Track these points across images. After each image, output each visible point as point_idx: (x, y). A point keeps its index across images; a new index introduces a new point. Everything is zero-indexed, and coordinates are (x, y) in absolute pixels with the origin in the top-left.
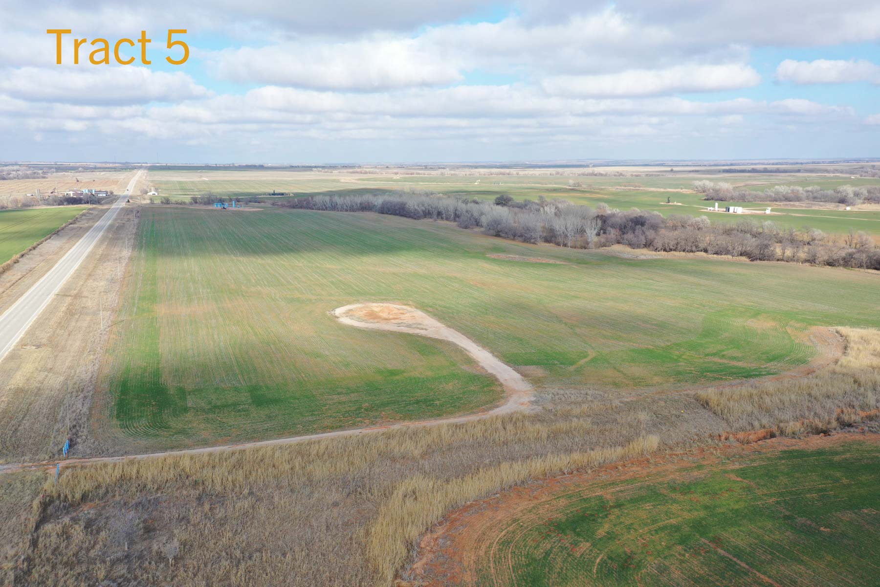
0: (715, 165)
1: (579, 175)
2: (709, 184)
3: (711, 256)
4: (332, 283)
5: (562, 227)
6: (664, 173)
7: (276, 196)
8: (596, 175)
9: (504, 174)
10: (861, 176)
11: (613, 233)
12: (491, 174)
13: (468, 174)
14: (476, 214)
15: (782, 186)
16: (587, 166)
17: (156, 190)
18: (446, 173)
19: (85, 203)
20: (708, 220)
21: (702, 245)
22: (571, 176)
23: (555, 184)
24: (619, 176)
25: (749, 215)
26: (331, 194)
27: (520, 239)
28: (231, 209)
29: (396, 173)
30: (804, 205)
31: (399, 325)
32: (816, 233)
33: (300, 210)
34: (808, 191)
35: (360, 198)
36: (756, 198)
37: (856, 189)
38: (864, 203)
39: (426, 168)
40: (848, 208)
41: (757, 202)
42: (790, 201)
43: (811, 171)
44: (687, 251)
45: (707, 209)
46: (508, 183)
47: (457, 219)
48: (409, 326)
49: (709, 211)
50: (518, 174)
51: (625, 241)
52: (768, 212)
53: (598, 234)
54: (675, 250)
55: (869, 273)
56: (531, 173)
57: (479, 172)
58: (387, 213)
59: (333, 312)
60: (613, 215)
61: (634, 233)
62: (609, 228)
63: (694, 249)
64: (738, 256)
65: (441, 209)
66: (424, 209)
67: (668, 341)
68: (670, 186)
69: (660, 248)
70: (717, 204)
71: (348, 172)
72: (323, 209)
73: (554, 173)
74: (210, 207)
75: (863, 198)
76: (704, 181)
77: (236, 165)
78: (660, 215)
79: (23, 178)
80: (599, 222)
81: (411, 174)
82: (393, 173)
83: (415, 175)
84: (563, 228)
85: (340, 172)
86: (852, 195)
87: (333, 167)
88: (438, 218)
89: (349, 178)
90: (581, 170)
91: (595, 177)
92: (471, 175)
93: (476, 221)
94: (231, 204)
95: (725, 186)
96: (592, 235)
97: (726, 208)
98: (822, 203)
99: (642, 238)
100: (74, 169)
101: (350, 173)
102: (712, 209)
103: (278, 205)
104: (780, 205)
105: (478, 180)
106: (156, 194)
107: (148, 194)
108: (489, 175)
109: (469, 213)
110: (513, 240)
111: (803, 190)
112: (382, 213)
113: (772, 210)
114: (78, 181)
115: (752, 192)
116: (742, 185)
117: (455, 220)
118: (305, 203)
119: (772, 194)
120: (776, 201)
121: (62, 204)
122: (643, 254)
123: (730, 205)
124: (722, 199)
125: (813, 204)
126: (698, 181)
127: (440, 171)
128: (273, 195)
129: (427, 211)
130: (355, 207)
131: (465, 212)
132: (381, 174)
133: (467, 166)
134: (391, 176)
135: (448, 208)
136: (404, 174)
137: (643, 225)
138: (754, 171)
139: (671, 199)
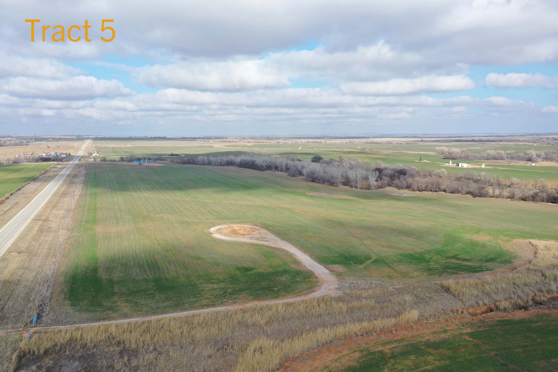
0: (449, 137)
1: (364, 143)
2: (445, 149)
3: (448, 194)
4: (208, 211)
5: (354, 176)
6: (418, 142)
7: (174, 156)
8: (374, 143)
9: (317, 142)
10: (540, 144)
11: (386, 180)
12: (309, 143)
13: (294, 142)
14: (299, 168)
15: (491, 151)
16: (369, 138)
17: (98, 152)
18: (281, 142)
19: (53, 161)
20: (445, 172)
21: (442, 187)
22: (359, 144)
23: (349, 149)
24: (389, 144)
25: (471, 168)
26: (208, 155)
27: (328, 183)
28: (144, 164)
29: (249, 142)
30: (506, 162)
32: (514, 180)
34: (507, 154)
35: (226, 157)
36: (475, 158)
37: (538, 152)
38: (543, 161)
39: (268, 138)
40: (533, 164)
41: (476, 160)
42: (497, 160)
43: (509, 141)
44: (433, 191)
45: (445, 164)
46: (319, 148)
47: (288, 171)
48: (257, 239)
49: (446, 166)
50: (325, 142)
51: (394, 185)
52: (483, 166)
53: (377, 181)
54: (425, 190)
55: (548, 205)
56: (334, 142)
57: (301, 141)
58: (244, 167)
60: (386, 168)
61: (399, 179)
62: (383, 177)
63: (437, 190)
64: (465, 194)
65: (278, 164)
66: (267, 165)
67: (422, 248)
68: (421, 150)
69: (416, 189)
70: (451, 162)
71: (218, 141)
72: (203, 165)
73: (348, 142)
74: (132, 163)
75: (542, 158)
76: (442, 147)
77: (149, 137)
78: (415, 169)
79: (14, 145)
80: (377, 173)
81: (259, 143)
82: (247, 142)
83: (261, 143)
84: (355, 177)
85: (213, 141)
86: (535, 156)
87: (210, 138)
88: (275, 170)
89: (220, 145)
90: (365, 140)
91: (373, 144)
92: (296, 143)
93: (300, 172)
94: (145, 162)
95: (455, 150)
96: (373, 181)
97: (457, 164)
98: (517, 161)
99: (405, 183)
100: (46, 140)
101: (220, 142)
102: (448, 164)
103: (174, 162)
104: (490, 162)
105: (300, 146)
106: (98, 155)
107: (93, 155)
108: (307, 143)
109: (295, 167)
110: (323, 183)
111: (504, 153)
112: (240, 167)
113: (485, 165)
114: (48, 147)
115: (472, 154)
116: (466, 149)
117: (286, 172)
118: (191, 161)
119: (486, 156)
120: (488, 160)
121: (38, 162)
122: (405, 193)
123: (459, 162)
124: (454, 158)
125: (511, 162)
126: (438, 147)
127: (277, 141)
128: (171, 155)
129: (269, 166)
130: (223, 163)
131: (292, 167)
132: (240, 142)
133: (294, 138)
134: (247, 144)
135: (281, 164)
136: (254, 142)
137: (404, 174)
138: (473, 141)
139: (422, 159)
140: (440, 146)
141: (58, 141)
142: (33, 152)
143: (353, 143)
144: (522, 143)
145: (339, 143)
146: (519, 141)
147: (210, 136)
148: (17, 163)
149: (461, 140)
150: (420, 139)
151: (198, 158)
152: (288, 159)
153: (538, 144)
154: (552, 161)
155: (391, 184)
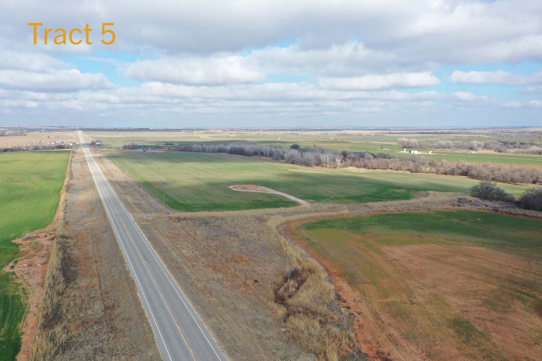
1: (337, 135)
2: (406, 140)
3: (394, 171)
6: (385, 134)
7: (168, 145)
8: (346, 135)
9: (294, 134)
10: (492, 136)
11: (349, 161)
12: (287, 134)
13: (273, 134)
14: (281, 153)
15: (443, 141)
16: (342, 130)
18: (260, 134)
21: (390, 167)
22: (332, 135)
23: (323, 139)
24: (359, 135)
25: (421, 154)
26: (202, 143)
28: (148, 151)
29: (232, 134)
30: (451, 150)
33: (186, 152)
34: (455, 144)
36: (428, 147)
37: (479, 143)
38: (483, 150)
39: (247, 130)
40: (473, 152)
41: (427, 149)
42: (445, 148)
43: (467, 133)
44: (383, 169)
45: (400, 152)
46: (296, 139)
47: (272, 156)
49: (401, 153)
50: (302, 134)
51: (355, 165)
52: (430, 153)
53: (342, 162)
54: (377, 169)
56: (309, 134)
57: (280, 133)
58: (234, 154)
60: (351, 153)
61: (359, 161)
62: (346, 159)
63: (386, 168)
64: (406, 171)
65: (263, 151)
66: (254, 151)
67: (362, 194)
68: (386, 141)
69: (370, 168)
70: (405, 149)
71: (202, 133)
72: (198, 152)
73: (323, 134)
74: (136, 151)
75: (482, 147)
76: (403, 138)
77: (133, 128)
79: (13, 135)
80: (342, 156)
81: (240, 134)
82: (229, 133)
83: (242, 135)
84: (325, 159)
85: (197, 133)
86: (476, 146)
87: (193, 130)
88: (261, 156)
89: (206, 136)
90: (338, 132)
91: (345, 136)
92: (275, 134)
93: (281, 157)
94: (147, 149)
95: (413, 141)
96: (338, 161)
97: (409, 151)
98: (461, 150)
99: (363, 163)
100: (39, 130)
101: (204, 133)
102: (403, 152)
103: (172, 150)
104: (439, 150)
105: (279, 136)
106: (100, 144)
107: (96, 144)
108: (285, 134)
110: (301, 165)
111: (452, 143)
112: (231, 153)
113: (432, 152)
114: (49, 137)
115: (425, 144)
116: (425, 140)
117: (270, 157)
118: (188, 148)
119: (436, 145)
120: (438, 148)
122: (362, 171)
123: (412, 150)
124: (409, 147)
125: (455, 150)
126: (400, 138)
127: (256, 132)
128: (166, 144)
129: (255, 152)
130: (216, 151)
131: (276, 152)
132: (222, 133)
133: (272, 130)
134: (229, 135)
135: (266, 150)
136: (236, 134)
137: (363, 157)
138: (436, 133)
139: (383, 147)
140: (401, 137)
141: (50, 132)
143: (327, 135)
144: (477, 136)
145: (314, 135)
146: (475, 134)
147: (191, 128)
148: (37, 150)
149: (425, 132)
150: (389, 132)
151: (193, 146)
152: (271, 146)
153: (490, 136)
154: (491, 150)
155: (353, 165)
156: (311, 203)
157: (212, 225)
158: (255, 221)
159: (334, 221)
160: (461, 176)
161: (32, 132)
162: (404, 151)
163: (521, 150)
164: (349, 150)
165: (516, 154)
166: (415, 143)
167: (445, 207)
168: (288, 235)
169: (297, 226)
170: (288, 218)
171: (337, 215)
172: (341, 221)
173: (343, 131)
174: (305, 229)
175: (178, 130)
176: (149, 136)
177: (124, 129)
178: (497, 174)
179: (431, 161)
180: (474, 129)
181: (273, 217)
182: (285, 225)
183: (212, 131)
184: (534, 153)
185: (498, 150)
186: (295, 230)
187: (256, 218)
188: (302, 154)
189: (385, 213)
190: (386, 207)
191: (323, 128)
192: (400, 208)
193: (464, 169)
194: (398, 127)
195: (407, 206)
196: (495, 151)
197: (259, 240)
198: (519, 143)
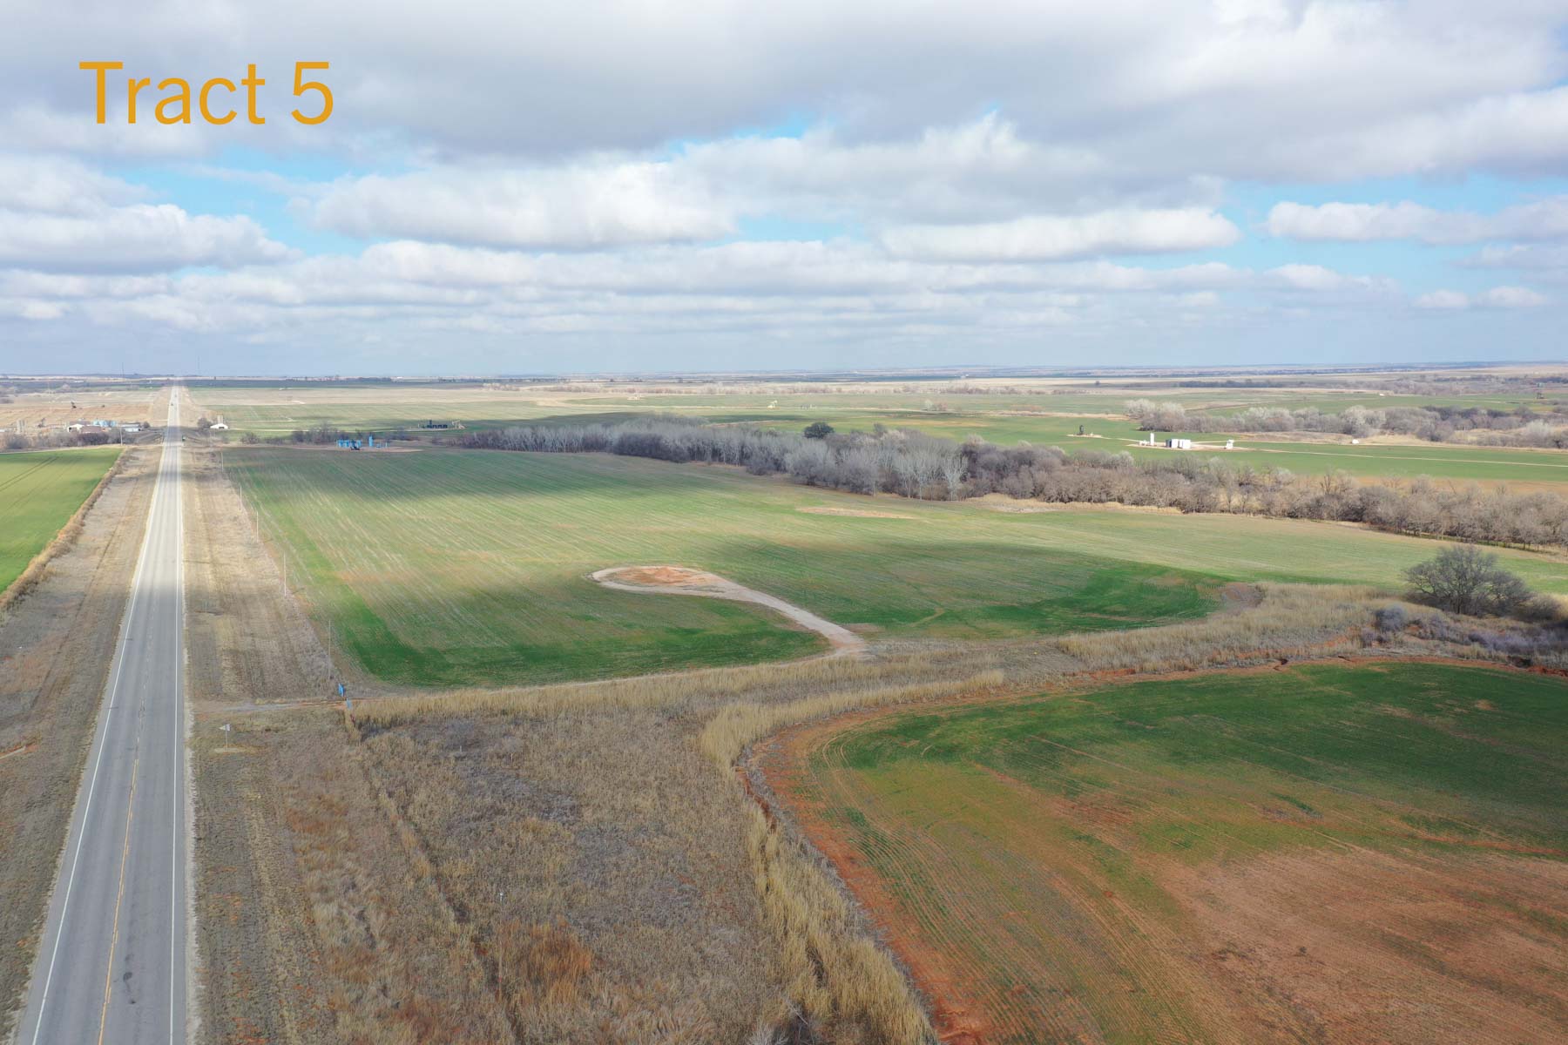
0: (1173, 376)
1: (943, 392)
2: (1149, 406)
3: (1128, 507)
4: (576, 545)
5: (909, 468)
6: (1083, 390)
7: (434, 429)
8: (970, 392)
9: (816, 391)
10: (1397, 392)
11: (986, 477)
12: (795, 392)
13: (754, 391)
14: (775, 452)
15: (1261, 408)
16: (958, 377)
17: (226, 421)
18: (718, 391)
19: (114, 443)
20: (1130, 457)
21: (1115, 493)
22: (928, 393)
23: (903, 406)
24: (1010, 393)
26: (534, 424)
27: (845, 487)
28: (365, 449)
29: (632, 391)
30: (1288, 437)
31: (685, 588)
32: (1281, 473)
33: (486, 451)
34: (1299, 416)
35: (582, 430)
36: (1219, 426)
37: (1371, 412)
38: (1383, 433)
39: (680, 381)
40: (1355, 442)
41: (1218, 433)
42: (1269, 431)
43: (1321, 384)
44: (1094, 501)
45: (1138, 443)
46: (823, 406)
47: (745, 461)
48: (700, 589)
49: (1141, 446)
50: (839, 391)
51: (1005, 488)
52: (1230, 446)
53: (963, 479)
54: (1076, 500)
56: (861, 389)
57: (774, 388)
58: (629, 454)
59: (590, 576)
60: (988, 450)
61: (1017, 475)
62: (981, 470)
63: (1104, 497)
64: (1166, 506)
65: (720, 445)
66: (691, 446)
67: (1039, 598)
68: (1089, 409)
69: (1054, 498)
70: (1152, 436)
71: (545, 389)
72: (521, 449)
73: (901, 389)
74: (330, 448)
75: (1380, 426)
76: (1141, 401)
77: (342, 378)
78: (1060, 452)
80: (965, 461)
81: (657, 392)
82: (625, 391)
83: (664, 394)
84: (911, 470)
85: (531, 390)
86: (1363, 422)
87: (520, 381)
88: (714, 460)
89: (553, 400)
90: (945, 384)
91: (967, 395)
92: (759, 393)
93: (775, 464)
94: (366, 443)
95: (1172, 408)
96: (953, 478)
97: (1167, 441)
98: (1318, 434)
99: (1029, 483)
100: (55, 388)
101: (551, 390)
102: (1145, 442)
103: (442, 444)
104: (1253, 437)
105: (772, 399)
106: (226, 427)
107: (212, 427)
108: (791, 393)
109: (763, 452)
110: (835, 489)
111: (1291, 415)
112: (621, 453)
113: (1235, 445)
114: (75, 407)
115: (1211, 417)
116: (1204, 407)
117: (741, 463)
118: (490, 439)
119: (1243, 421)
120: (1248, 430)
121: (75, 444)
122: (1029, 506)
123: (1175, 437)
124: (1164, 428)
125: (1302, 435)
126: (1131, 401)
127: (706, 387)
128: (428, 427)
129: (696, 449)
130: (575, 445)
131: (757, 450)
132: (605, 391)
133: (752, 379)
134: (624, 395)
135: (728, 444)
136: (645, 391)
137: (1030, 464)
138: (1230, 384)
139: (1084, 429)
140: (1135, 398)
141: (87, 391)
142: (42, 421)
143: (913, 392)
144: (1352, 391)
145: (876, 392)
146: (1346, 385)
147: (517, 376)
148: (20, 448)
149: (1200, 382)
150: (1093, 381)
151: (506, 432)
152: (745, 431)
153: (1391, 393)
154: (1405, 433)
155: (999, 488)
156: (868, 636)
157: (490, 750)
158: (659, 725)
159: (952, 719)
160: (1343, 523)
161: (32, 392)
162: (1149, 439)
163: (1496, 434)
164: (981, 441)
165: (1486, 445)
166: (1177, 416)
167: (1339, 647)
168: (779, 796)
169: (814, 749)
170: (782, 712)
171: (963, 692)
172: (982, 719)
173: (959, 381)
174: (845, 765)
175: (475, 381)
176: (383, 401)
177: (316, 379)
178: (1464, 515)
179: (1242, 473)
180: (1336, 371)
181: (729, 707)
182: (770, 741)
183: (574, 385)
184: (1538, 441)
185: (1429, 433)
186: (807, 769)
187: (664, 711)
188: (839, 454)
189: (1134, 679)
190: (1134, 652)
191: (901, 373)
192: (1183, 654)
193: (1353, 498)
194: (1118, 368)
195: (1204, 646)
196: (1420, 436)
197: (660, 829)
198: (1484, 411)
